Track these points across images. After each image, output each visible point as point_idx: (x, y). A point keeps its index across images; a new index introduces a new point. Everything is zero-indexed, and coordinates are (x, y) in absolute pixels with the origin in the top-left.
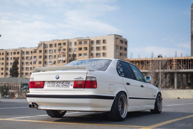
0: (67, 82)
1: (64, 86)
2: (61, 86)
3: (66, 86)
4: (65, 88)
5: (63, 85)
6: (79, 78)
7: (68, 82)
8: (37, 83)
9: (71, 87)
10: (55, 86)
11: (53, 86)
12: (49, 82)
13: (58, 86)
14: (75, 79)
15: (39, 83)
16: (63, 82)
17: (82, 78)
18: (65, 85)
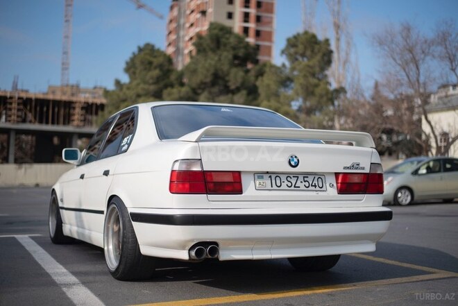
0: (318, 177)
1: (311, 188)
2: (302, 187)
3: (318, 188)
4: (315, 192)
5: (307, 184)
6: (355, 166)
7: (320, 176)
8: (216, 179)
9: (332, 192)
10: (284, 186)
11: (275, 187)
12: (259, 175)
13: (293, 188)
14: (345, 168)
15: (229, 179)
16: (306, 175)
17: (361, 166)
18: (315, 186)
